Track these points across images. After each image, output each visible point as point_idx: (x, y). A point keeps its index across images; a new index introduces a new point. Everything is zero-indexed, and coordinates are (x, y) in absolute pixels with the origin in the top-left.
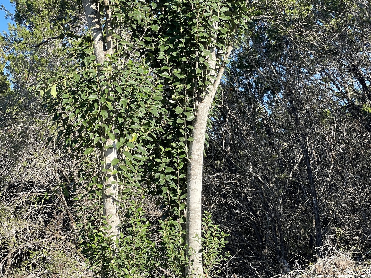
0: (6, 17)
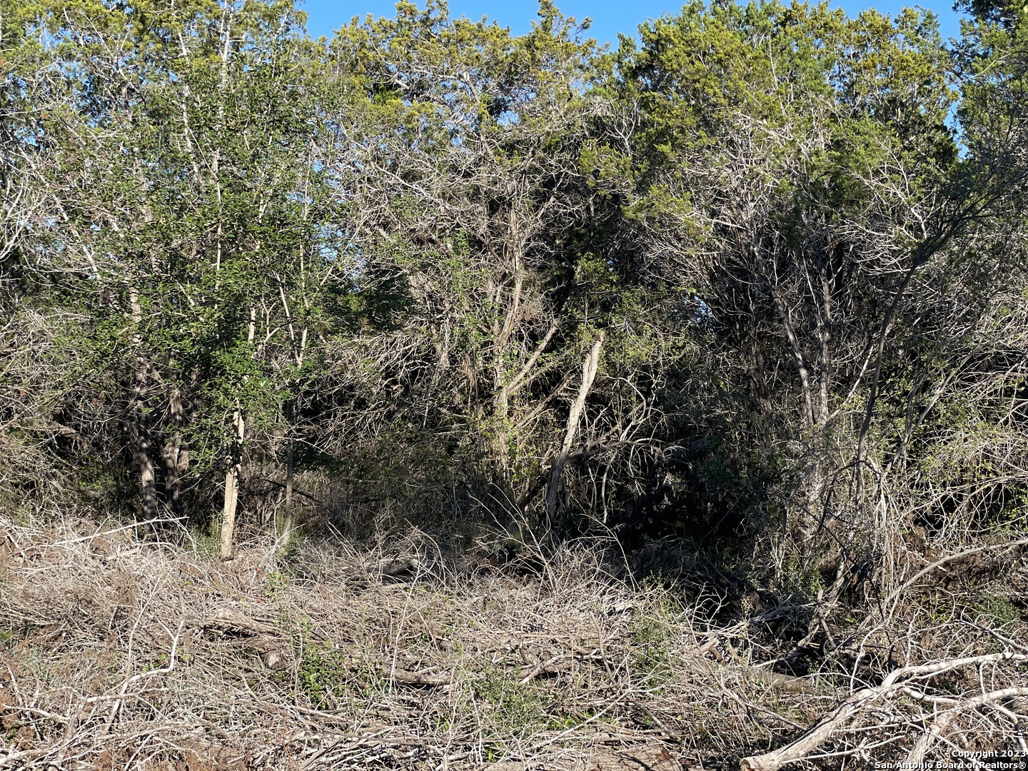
0: (954, 8)
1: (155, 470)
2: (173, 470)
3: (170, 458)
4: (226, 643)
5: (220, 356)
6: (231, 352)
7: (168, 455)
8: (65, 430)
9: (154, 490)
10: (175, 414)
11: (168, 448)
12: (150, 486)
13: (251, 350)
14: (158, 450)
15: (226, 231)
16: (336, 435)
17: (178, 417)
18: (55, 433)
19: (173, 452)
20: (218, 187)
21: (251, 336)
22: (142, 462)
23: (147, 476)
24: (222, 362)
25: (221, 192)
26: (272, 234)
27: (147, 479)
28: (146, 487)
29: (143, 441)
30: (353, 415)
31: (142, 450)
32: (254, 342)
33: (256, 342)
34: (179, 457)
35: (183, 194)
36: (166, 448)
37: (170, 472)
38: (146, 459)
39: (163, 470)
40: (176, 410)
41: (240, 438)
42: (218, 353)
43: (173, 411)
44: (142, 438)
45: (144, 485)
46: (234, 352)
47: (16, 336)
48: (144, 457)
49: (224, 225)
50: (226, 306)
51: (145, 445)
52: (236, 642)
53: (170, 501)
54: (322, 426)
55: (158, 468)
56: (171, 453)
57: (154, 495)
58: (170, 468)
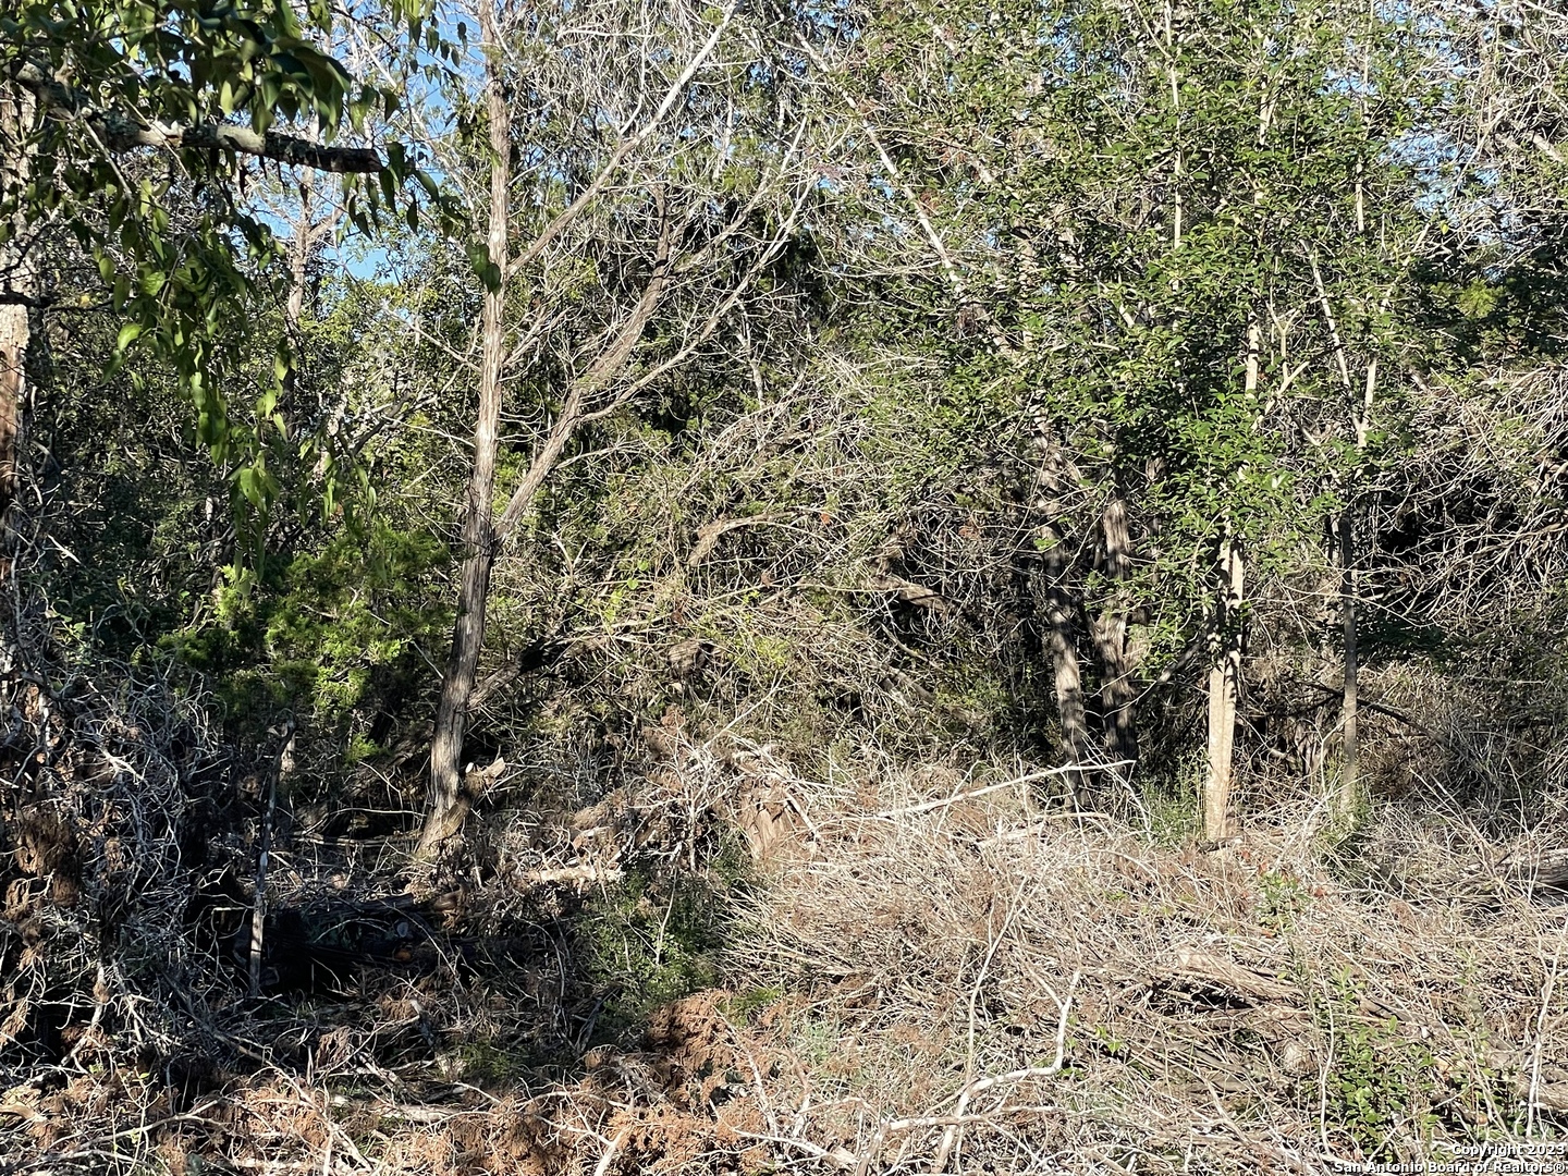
1: (1082, 667)
2: (1117, 666)
3: (1108, 642)
4: (1200, 1019)
5: (1188, 428)
6: (1209, 419)
7: (1105, 637)
8: (913, 590)
9: (1081, 708)
10: (1115, 552)
11: (1104, 621)
12: (1073, 699)
13: (1252, 411)
14: (1085, 626)
15: (1190, 168)
16: (1455, 584)
17: (1121, 558)
18: (889, 595)
19: (1114, 629)
20: (1174, 75)
21: (1251, 383)
22: (1056, 652)
23: (1067, 678)
24: (1189, 441)
25: (1180, 86)
26: (1286, 165)
27: (1066, 685)
28: (1065, 702)
29: (1056, 609)
30: (1491, 542)
31: (1052, 627)
32: (1257, 395)
33: (1261, 395)
34: (1126, 639)
35: (1102, 97)
36: (1099, 622)
37: (1109, 671)
38: (1063, 645)
39: (1097, 667)
40: (1118, 544)
41: (1235, 596)
42: (1180, 421)
43: (1110, 547)
44: (1054, 602)
45: (1061, 697)
46: (1214, 417)
47: (811, 409)
48: (1059, 640)
49: (1186, 154)
50: (1191, 324)
51: (1059, 618)
52: (1219, 1017)
53: (1113, 730)
54: (1424, 568)
55: (1088, 661)
56: (1109, 630)
57: (1081, 717)
58: (1109, 663)
